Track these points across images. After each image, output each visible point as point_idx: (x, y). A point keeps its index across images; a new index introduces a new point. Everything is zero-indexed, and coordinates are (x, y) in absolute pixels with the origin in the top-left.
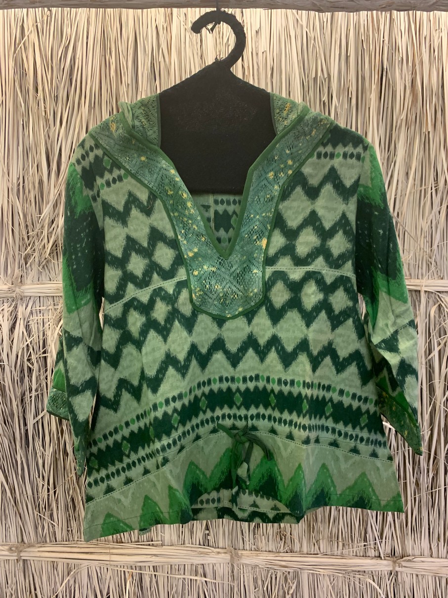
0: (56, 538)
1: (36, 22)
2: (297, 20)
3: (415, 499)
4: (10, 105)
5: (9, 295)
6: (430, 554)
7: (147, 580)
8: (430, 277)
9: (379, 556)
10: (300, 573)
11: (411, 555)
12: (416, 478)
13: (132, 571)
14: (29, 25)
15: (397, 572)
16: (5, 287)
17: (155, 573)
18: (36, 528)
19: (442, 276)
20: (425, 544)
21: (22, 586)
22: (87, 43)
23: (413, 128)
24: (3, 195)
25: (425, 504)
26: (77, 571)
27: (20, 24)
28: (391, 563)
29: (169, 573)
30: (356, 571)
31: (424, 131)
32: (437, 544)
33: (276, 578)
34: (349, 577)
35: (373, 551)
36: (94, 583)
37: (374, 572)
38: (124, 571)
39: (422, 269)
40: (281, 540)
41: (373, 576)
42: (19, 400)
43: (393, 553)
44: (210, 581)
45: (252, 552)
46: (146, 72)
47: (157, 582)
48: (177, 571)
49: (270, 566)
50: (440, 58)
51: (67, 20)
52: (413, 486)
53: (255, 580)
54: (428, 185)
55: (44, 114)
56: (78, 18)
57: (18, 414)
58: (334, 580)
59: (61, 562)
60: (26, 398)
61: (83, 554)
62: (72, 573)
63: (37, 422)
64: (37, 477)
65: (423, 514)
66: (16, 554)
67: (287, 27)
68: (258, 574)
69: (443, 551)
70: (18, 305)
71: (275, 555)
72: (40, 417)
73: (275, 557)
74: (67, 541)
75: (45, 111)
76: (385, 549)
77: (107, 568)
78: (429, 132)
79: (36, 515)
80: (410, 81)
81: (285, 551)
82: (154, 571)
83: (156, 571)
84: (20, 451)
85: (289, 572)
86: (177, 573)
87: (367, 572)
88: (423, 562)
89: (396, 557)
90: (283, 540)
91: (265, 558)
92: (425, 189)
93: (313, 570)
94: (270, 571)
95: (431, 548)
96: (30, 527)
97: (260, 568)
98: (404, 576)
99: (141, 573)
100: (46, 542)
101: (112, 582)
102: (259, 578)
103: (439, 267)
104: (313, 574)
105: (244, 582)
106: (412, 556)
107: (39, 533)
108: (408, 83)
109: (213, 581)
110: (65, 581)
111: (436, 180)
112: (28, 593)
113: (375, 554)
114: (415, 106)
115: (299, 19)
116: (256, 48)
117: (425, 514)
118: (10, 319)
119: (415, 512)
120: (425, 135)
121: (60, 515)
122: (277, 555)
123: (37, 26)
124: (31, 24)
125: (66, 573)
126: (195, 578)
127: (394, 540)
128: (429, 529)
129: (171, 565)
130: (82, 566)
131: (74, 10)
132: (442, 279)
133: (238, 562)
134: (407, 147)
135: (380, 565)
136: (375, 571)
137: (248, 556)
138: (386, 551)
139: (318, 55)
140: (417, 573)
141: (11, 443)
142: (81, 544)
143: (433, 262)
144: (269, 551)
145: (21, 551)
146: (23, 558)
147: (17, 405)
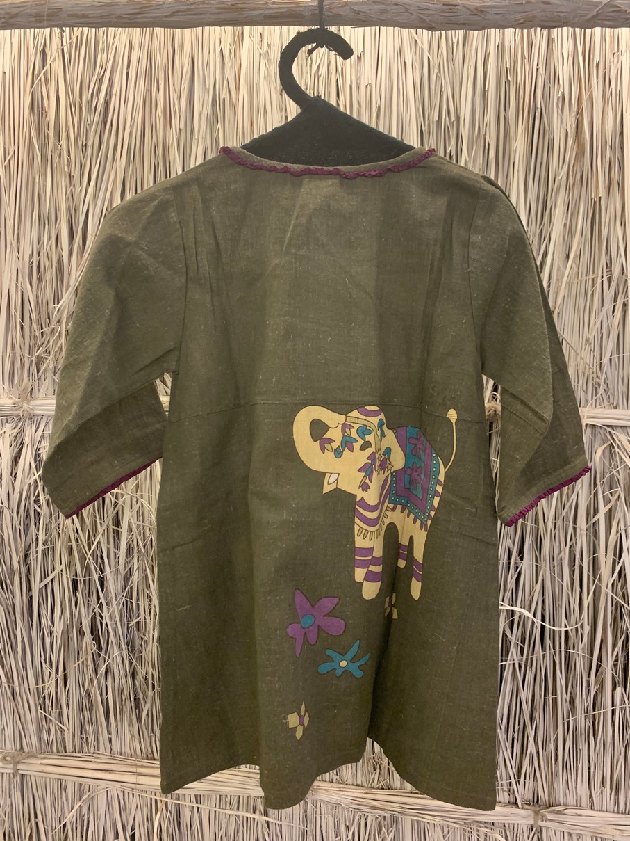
0: (65, 748)
1: (62, 45)
2: (416, 41)
3: (568, 722)
4: (24, 156)
5: (15, 412)
6: (589, 805)
7: (186, 813)
8: (598, 404)
9: (516, 803)
10: (400, 820)
11: (562, 803)
12: (571, 693)
13: (166, 800)
14: (53, 49)
15: (540, 827)
16: (9, 402)
17: (198, 805)
18: (40, 731)
19: (615, 404)
20: (583, 789)
21: (19, 810)
22: (128, 74)
23: (576, 192)
24: (11, 278)
25: (583, 732)
26: (93, 795)
27: (40, 48)
28: (531, 813)
29: (217, 806)
30: (481, 822)
31: (593, 196)
32: (600, 791)
33: (366, 823)
34: (470, 830)
35: (506, 794)
36: (115, 814)
37: (507, 825)
38: (156, 800)
39: (586, 392)
40: (375, 770)
41: (505, 831)
42: (22, 555)
43: (535, 800)
44: (274, 821)
45: (333, 785)
46: (205, 112)
47: (200, 818)
48: (228, 805)
49: (357, 807)
50: (619, 94)
51: (103, 43)
52: (566, 705)
53: (337, 825)
54: (598, 274)
55: (66, 169)
56: (117, 40)
57: (20, 573)
58: (448, 833)
59: (72, 781)
60: (31, 555)
61: (99, 772)
62: (85, 797)
63: (46, 585)
64: (43, 661)
65: (580, 746)
66: (11, 766)
67: (401, 52)
68: (340, 817)
69: (609, 802)
70: (26, 426)
71: (365, 791)
72: (49, 579)
73: (365, 793)
74: (79, 752)
75: (69, 166)
76: (523, 792)
77: (133, 794)
78: (600, 198)
79: (39, 713)
80: (574, 126)
81: (380, 787)
82: (197, 803)
83: (199, 802)
84: (21, 625)
85: (385, 817)
86: (228, 807)
87: (497, 825)
88: (579, 815)
89: (540, 806)
90: (378, 771)
91: (350, 794)
92: (593, 279)
93: (420, 817)
94: (358, 815)
95: (591, 796)
96: (32, 731)
97: (343, 808)
98: (551, 834)
99: (179, 804)
100: (52, 752)
101: (139, 813)
102: (342, 822)
103: (611, 390)
104: (418, 822)
105: (321, 827)
106: (564, 805)
107: (44, 739)
108: (571, 128)
109: (277, 822)
110: (76, 807)
111: (609, 267)
112: (27, 821)
113: (509, 799)
114: (581, 161)
115: (418, 40)
116: (357, 80)
117: (582, 746)
118: (13, 444)
119: (569, 742)
120: (595, 202)
121: (71, 716)
122: (367, 791)
123: (63, 50)
124: (54, 47)
125: (77, 797)
126: (253, 816)
127: (537, 781)
128: (589, 768)
129: (220, 796)
130: (99, 788)
131: (112, 30)
132: (616, 408)
133: (313, 798)
134: (567, 219)
135: (516, 815)
136: (509, 824)
137: (326, 790)
138: (526, 795)
139: (443, 89)
140: (570, 831)
141: (9, 613)
142: (99, 758)
143: (602, 384)
144: (358, 785)
145: (18, 762)
146: (20, 772)
147: (19, 562)
